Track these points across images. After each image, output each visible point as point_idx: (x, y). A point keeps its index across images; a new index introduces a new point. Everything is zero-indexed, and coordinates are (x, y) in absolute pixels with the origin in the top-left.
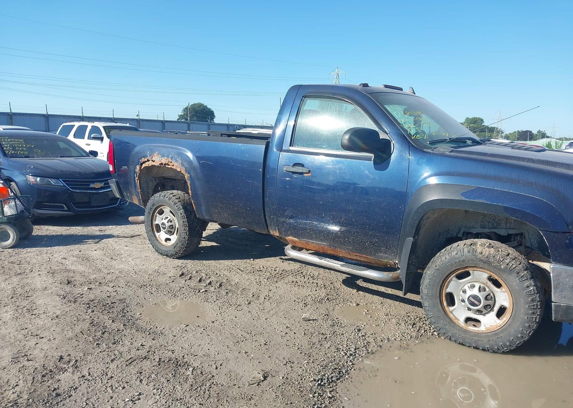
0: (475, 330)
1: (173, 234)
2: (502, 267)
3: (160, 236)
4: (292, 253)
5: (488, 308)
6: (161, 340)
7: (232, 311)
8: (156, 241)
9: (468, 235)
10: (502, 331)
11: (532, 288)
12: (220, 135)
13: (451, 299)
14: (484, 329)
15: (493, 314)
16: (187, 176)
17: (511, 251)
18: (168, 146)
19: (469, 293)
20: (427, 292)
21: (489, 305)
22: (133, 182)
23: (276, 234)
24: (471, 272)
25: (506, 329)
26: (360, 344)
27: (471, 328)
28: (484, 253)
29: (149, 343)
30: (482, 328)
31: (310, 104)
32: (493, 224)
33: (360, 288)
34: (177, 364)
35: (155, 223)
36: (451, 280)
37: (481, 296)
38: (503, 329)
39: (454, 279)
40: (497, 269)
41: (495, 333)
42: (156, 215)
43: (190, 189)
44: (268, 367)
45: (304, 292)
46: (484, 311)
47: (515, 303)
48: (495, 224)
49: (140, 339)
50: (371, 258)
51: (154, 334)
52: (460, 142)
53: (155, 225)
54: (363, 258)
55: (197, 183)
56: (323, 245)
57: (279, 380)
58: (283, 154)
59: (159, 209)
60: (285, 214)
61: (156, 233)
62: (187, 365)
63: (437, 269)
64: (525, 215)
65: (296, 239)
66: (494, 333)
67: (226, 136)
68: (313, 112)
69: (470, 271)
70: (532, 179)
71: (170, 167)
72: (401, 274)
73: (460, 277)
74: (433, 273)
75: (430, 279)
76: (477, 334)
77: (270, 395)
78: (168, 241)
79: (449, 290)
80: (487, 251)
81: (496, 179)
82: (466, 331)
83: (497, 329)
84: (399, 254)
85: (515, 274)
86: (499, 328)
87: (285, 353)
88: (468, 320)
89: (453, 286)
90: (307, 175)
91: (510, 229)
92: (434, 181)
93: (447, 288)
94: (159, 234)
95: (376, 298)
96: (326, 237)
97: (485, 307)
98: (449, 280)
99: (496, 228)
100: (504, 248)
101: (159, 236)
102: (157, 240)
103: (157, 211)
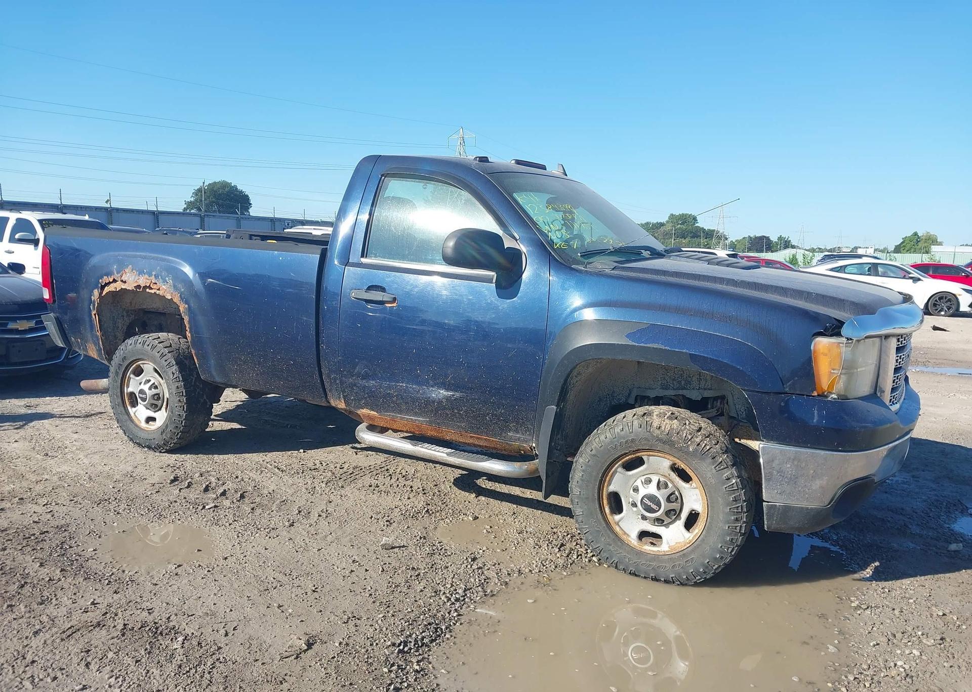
0: (653, 551)
1: (160, 409)
2: (691, 450)
3: (136, 414)
4: (367, 437)
5: (673, 514)
6: (131, 593)
7: (260, 539)
8: (129, 422)
9: (643, 400)
10: (693, 551)
11: (734, 481)
12: (248, 236)
13: (616, 503)
14: (667, 549)
15: (680, 524)
16: (183, 307)
17: (704, 423)
18: (151, 256)
19: (643, 491)
20: (580, 492)
21: (674, 510)
22: (87, 319)
23: (341, 405)
24: (645, 458)
25: (698, 547)
26: (474, 581)
27: (648, 548)
28: (663, 428)
29: (106, 598)
30: (664, 548)
31: (395, 187)
32: (680, 382)
33: (481, 492)
34: (156, 632)
35: (127, 391)
36: (615, 472)
37: (661, 495)
38: (695, 546)
39: (620, 469)
40: (683, 452)
41: (683, 554)
42: (129, 377)
43: (188, 330)
44: (316, 627)
45: (388, 501)
46: (667, 520)
47: (710, 505)
48: (683, 383)
49: (90, 593)
50: (494, 441)
51: (117, 583)
52: (631, 253)
53: (127, 394)
54: (483, 441)
55: (201, 319)
56: (420, 421)
57: (334, 647)
58: (349, 270)
59: (134, 365)
60: (356, 371)
61: (129, 408)
62: (174, 631)
63: (594, 455)
64: (721, 367)
65: (375, 413)
66: (682, 553)
67: (258, 238)
68: (399, 201)
69: (643, 457)
70: (731, 309)
71: (152, 291)
72: (539, 465)
73: (629, 466)
74: (587, 461)
75: (583, 471)
76: (656, 557)
77: (316, 673)
78: (150, 422)
79: (612, 488)
80: (669, 425)
81: (678, 310)
82: (640, 554)
83: (686, 547)
84: (535, 432)
85: (710, 460)
86: (689, 545)
87: (347, 604)
88: (643, 535)
89: (619, 482)
90: (390, 305)
91: (705, 389)
92: (590, 314)
93: (609, 484)
94: (134, 409)
95: (506, 506)
96: (424, 408)
97: (668, 513)
98: (612, 471)
99: (684, 388)
100: (694, 420)
101: (135, 413)
102: (132, 421)
103: (130, 370)
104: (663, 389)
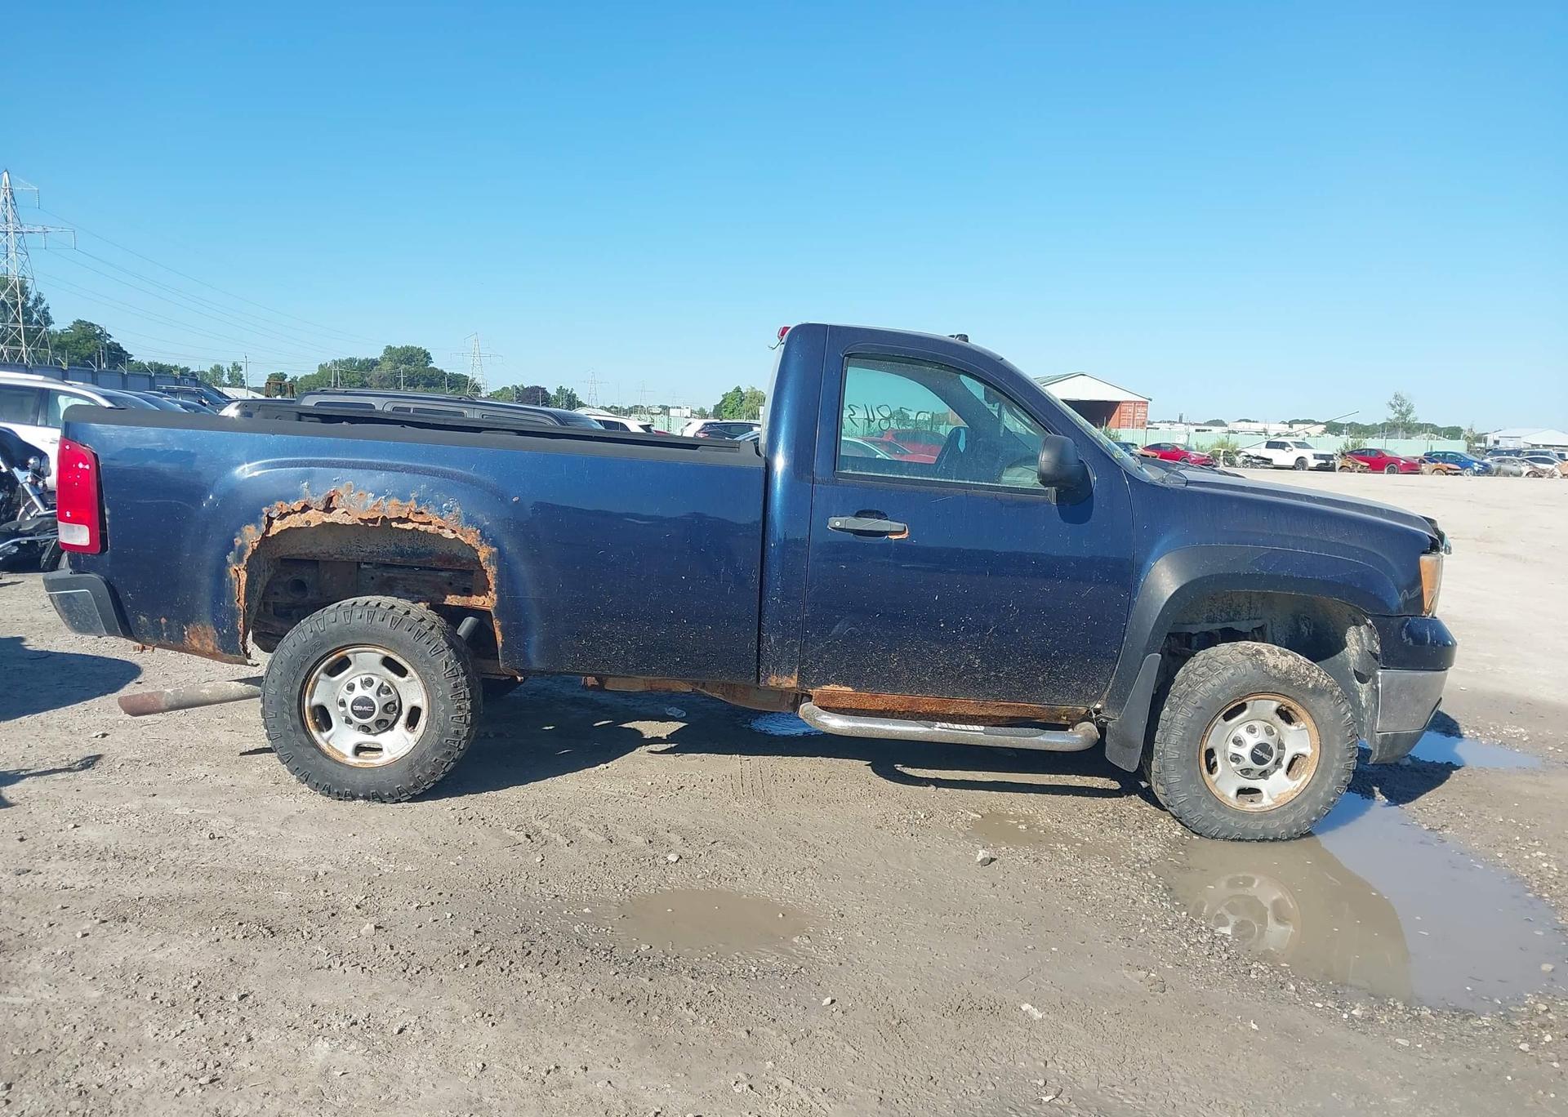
0: (1257, 809)
1: (391, 727)
2: (1310, 686)
3: (330, 742)
8: (320, 758)
10: (1303, 801)
11: (1350, 715)
14: (1271, 802)
15: (1281, 772)
16: (484, 553)
18: (398, 465)
20: (1179, 755)
21: (1280, 757)
22: (206, 581)
23: (789, 683)
24: (1248, 703)
25: (1309, 795)
27: (1249, 807)
30: (1266, 802)
35: (310, 702)
36: (1216, 724)
38: (1307, 794)
39: (1221, 721)
41: (1293, 805)
42: (317, 678)
43: (494, 589)
47: (1322, 746)
50: (1032, 708)
53: (310, 708)
55: (523, 569)
58: (821, 489)
59: (334, 657)
60: (834, 631)
61: (315, 733)
63: (1199, 708)
65: (850, 689)
66: (1291, 804)
69: (1245, 702)
71: (409, 526)
73: (1228, 716)
74: (1190, 715)
75: (1185, 728)
76: (1264, 815)
78: (361, 754)
79: (1210, 744)
82: (1246, 815)
83: (1293, 797)
84: (1112, 690)
85: (1328, 696)
86: (1296, 794)
88: (1242, 792)
89: (1218, 734)
90: (896, 537)
93: (1208, 740)
94: (326, 735)
97: (1276, 762)
98: (1213, 724)
101: (327, 742)
102: (326, 756)
103: (322, 666)
104: (1208, 622)
